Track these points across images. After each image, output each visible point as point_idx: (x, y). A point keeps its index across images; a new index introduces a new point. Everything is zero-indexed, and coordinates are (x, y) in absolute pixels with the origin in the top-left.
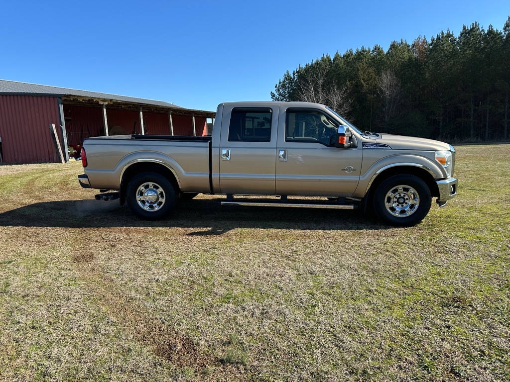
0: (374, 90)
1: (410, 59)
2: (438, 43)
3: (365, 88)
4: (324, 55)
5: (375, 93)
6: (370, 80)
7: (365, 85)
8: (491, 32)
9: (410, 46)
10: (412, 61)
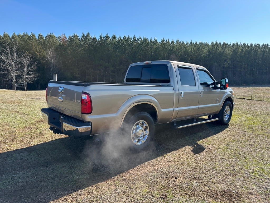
0: (44, 58)
1: (60, 44)
2: (73, 39)
3: (38, 56)
4: (5, 32)
5: (45, 60)
6: (40, 52)
7: (38, 55)
8: (95, 39)
9: (57, 37)
10: (61, 45)
